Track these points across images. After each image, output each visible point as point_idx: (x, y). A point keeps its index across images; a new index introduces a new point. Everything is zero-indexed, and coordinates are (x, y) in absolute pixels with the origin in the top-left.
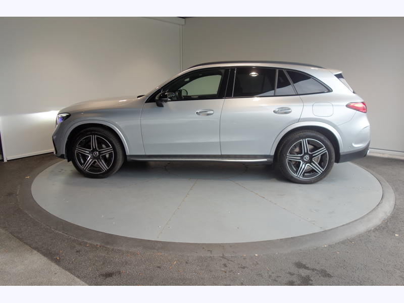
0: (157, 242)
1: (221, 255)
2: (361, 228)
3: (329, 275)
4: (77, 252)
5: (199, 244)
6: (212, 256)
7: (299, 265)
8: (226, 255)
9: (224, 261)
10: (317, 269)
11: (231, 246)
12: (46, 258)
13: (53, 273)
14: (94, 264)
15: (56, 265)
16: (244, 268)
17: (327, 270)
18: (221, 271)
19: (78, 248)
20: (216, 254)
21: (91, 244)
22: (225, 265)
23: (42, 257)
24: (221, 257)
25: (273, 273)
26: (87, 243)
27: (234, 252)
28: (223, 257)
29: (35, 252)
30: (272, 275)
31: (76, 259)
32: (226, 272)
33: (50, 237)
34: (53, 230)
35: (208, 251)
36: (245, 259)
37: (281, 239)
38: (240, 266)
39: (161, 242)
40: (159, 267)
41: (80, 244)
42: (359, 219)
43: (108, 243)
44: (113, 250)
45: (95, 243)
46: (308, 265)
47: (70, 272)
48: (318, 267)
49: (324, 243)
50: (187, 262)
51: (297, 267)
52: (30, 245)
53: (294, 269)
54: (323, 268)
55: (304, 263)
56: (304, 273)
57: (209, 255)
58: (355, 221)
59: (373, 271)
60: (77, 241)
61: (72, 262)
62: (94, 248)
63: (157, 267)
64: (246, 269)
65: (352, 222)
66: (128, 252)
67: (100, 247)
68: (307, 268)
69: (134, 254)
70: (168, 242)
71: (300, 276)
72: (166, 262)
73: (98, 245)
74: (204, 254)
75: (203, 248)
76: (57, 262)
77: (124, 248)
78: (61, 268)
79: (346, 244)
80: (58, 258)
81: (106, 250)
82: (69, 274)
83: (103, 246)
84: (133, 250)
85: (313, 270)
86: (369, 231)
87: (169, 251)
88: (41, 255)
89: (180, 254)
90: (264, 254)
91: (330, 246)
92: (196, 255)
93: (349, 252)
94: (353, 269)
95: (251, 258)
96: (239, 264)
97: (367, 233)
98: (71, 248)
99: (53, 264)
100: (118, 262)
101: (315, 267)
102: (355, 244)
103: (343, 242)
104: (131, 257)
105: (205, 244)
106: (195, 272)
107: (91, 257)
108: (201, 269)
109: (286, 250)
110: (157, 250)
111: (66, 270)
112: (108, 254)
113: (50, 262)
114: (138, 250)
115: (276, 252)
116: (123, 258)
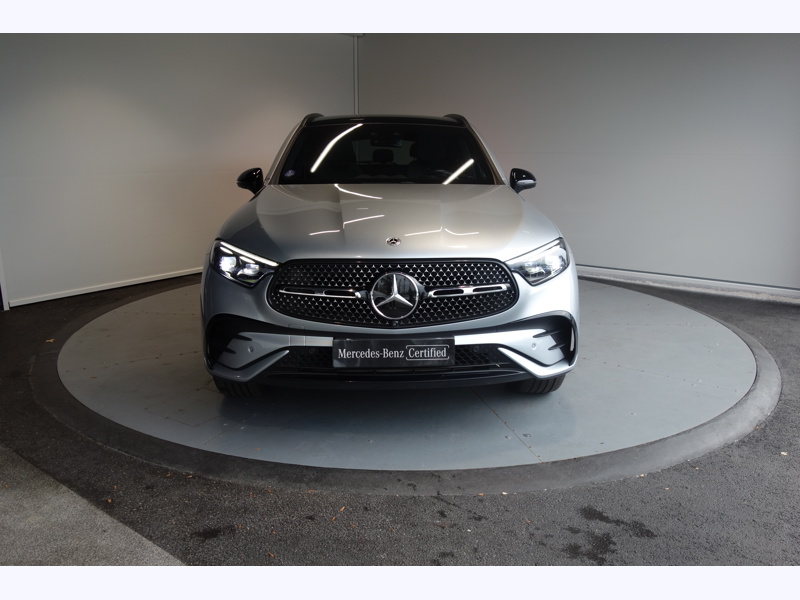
0: (307, 468)
1: (435, 494)
2: (714, 441)
3: (648, 531)
4: (148, 488)
5: (390, 472)
6: (415, 495)
7: (590, 514)
8: (445, 494)
9: (439, 506)
10: (625, 520)
11: (454, 476)
12: (85, 501)
13: (100, 530)
14: (181, 513)
15: (105, 515)
16: (480, 519)
17: (646, 523)
18: (434, 524)
19: (150, 479)
20: (425, 491)
21: (175, 473)
22: (442, 514)
23: (79, 498)
24: (435, 497)
25: (538, 529)
26: (167, 470)
27: (459, 488)
28: (439, 498)
29: (65, 488)
30: (536, 532)
31: (145, 502)
32: (443, 528)
33: (95, 459)
34: (100, 444)
35: (409, 485)
36: (481, 501)
37: (553, 462)
38: (472, 515)
39: (315, 467)
40: (311, 518)
41: (154, 472)
42: (709, 422)
43: (209, 471)
44: (219, 483)
45: (184, 472)
46: (608, 514)
47: (132, 528)
48: (626, 518)
49: (640, 470)
50: (366, 509)
51: (586, 518)
52: (54, 475)
53: (579, 522)
54: (637, 518)
55: (599, 509)
56: (599, 528)
57: (410, 493)
58: (702, 425)
59: (736, 525)
60: (148, 465)
61: (138, 508)
62: (181, 480)
63: (307, 518)
64: (483, 521)
65: (696, 428)
66: (249, 488)
67: (194, 478)
68: (605, 519)
69: (263, 492)
70: (329, 469)
71: (591, 534)
72: (326, 507)
73: (188, 474)
74: (400, 491)
75: (399, 480)
76: (109, 508)
77: (241, 482)
78: (116, 521)
79: (684, 471)
80: (110, 501)
81: (205, 484)
82: (132, 531)
83: (199, 477)
85: (618, 522)
86: (729, 446)
87: (331, 485)
88: (75, 495)
89: (353, 491)
90: (520, 490)
91: (652, 475)
92: (384, 493)
93: (689, 487)
94: (697, 519)
95: (494, 499)
96: (470, 511)
97: (725, 449)
98: (135, 481)
99: (100, 512)
100: (230, 507)
101: (622, 518)
102: (700, 471)
103: (678, 468)
104: (254, 499)
105: (403, 472)
106: (383, 528)
107: (175, 498)
108: (394, 522)
109: (564, 484)
110: (307, 484)
111: (126, 523)
112: (208, 492)
113: (93, 508)
114: (270, 484)
115: (544, 487)
116: (238, 499)
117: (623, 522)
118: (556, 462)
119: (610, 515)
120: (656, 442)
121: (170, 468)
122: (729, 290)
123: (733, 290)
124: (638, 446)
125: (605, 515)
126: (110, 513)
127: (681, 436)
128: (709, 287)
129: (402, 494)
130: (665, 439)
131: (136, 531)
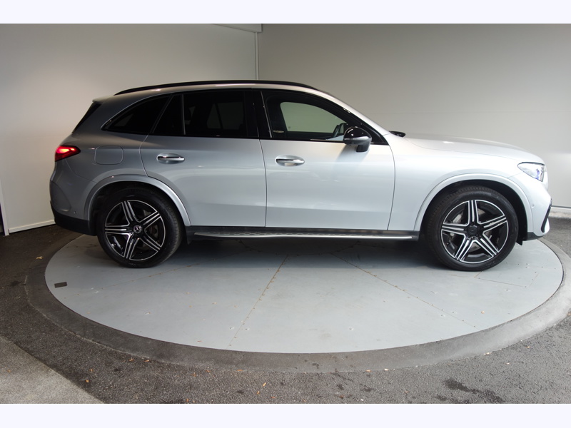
0: (236, 352)
1: (333, 372)
2: (538, 325)
3: (499, 398)
4: (116, 370)
5: (299, 355)
6: (319, 372)
7: (453, 384)
8: (341, 371)
9: (338, 381)
10: (479, 389)
11: (347, 357)
12: (69, 381)
14: (142, 390)
16: (369, 390)
17: (496, 391)
18: (336, 396)
19: (117, 364)
20: (326, 369)
21: (136, 358)
22: (340, 387)
23: (64, 379)
24: (334, 374)
25: (415, 398)
26: (130, 356)
27: (351, 366)
28: (337, 374)
29: (53, 372)
30: (413, 400)
31: (114, 382)
33: (75, 348)
34: (79, 336)
35: (314, 364)
36: (369, 376)
37: (421, 345)
38: (363, 387)
39: (241, 352)
40: (241, 392)
41: (120, 358)
42: (533, 311)
43: (161, 356)
44: (169, 366)
45: (143, 357)
46: (466, 384)
48: (480, 387)
49: (486, 348)
50: (282, 384)
51: (450, 388)
52: (44, 362)
53: (445, 391)
54: (488, 387)
55: (459, 381)
56: (461, 396)
57: (314, 371)
58: (528, 313)
60: (116, 353)
61: (109, 387)
62: (141, 363)
63: (238, 392)
64: (372, 392)
65: (524, 315)
66: (192, 369)
67: (150, 362)
68: (465, 389)
69: (202, 372)
70: (252, 353)
71: (454, 401)
72: (251, 383)
73: (146, 359)
74: (307, 369)
75: (306, 361)
76: (87, 387)
77: (186, 364)
78: (93, 397)
79: (519, 349)
80: (88, 381)
81: (159, 367)
83: (155, 361)
84: (200, 365)
85: (474, 391)
86: (550, 329)
87: (254, 366)
88: (61, 377)
89: (271, 370)
90: (398, 367)
91: (495, 353)
92: (295, 372)
93: (524, 361)
94: (534, 388)
95: (379, 374)
96: (361, 384)
97: (548, 332)
98: (106, 365)
99: (80, 391)
100: (179, 385)
101: (476, 387)
102: (531, 349)
103: (514, 347)
104: (197, 377)
105: (308, 354)
106: (296, 399)
107: (137, 378)
108: (305, 394)
109: (431, 361)
110: (236, 365)
111: (101, 399)
112: (162, 373)
113: (75, 387)
114: (207, 366)
115: (416, 364)
116: (185, 378)
117: (478, 391)
118: (423, 345)
119: (468, 386)
120: (496, 327)
121: (132, 354)
124: (483, 331)
125: (464, 385)
126: (88, 391)
127: (514, 322)
129: (309, 372)
130: (502, 325)
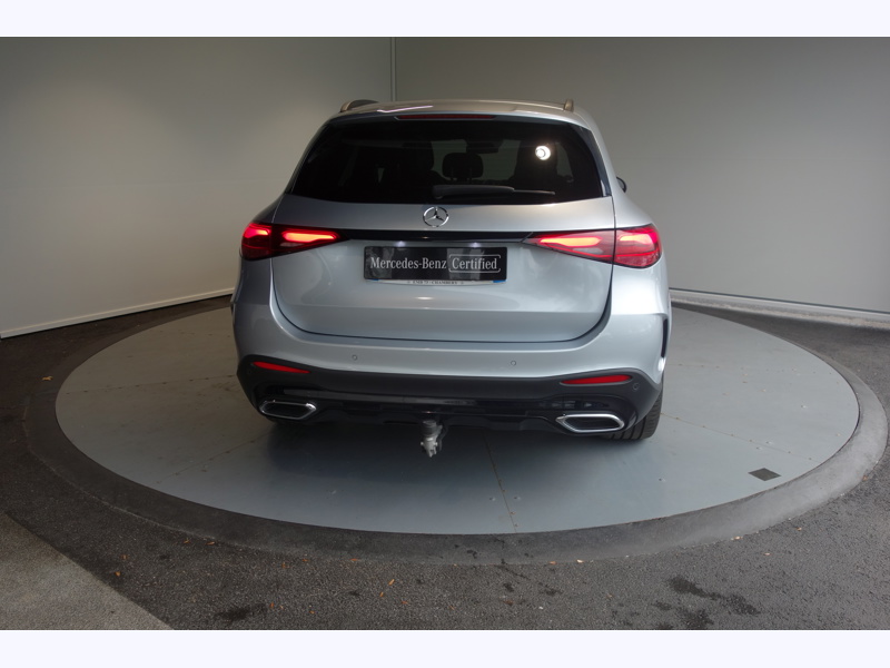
0: (348, 532)
1: (499, 563)
2: (817, 495)
3: (750, 607)
4: (163, 557)
5: (446, 537)
6: (476, 564)
7: (681, 585)
8: (511, 562)
9: (505, 577)
10: (722, 593)
11: (520, 541)
12: (89, 574)
13: (107, 612)
15: (113, 592)
16: (552, 593)
17: (747, 597)
18: (500, 600)
19: (165, 547)
20: (487, 559)
21: (194, 539)
22: (508, 587)
23: (82, 571)
24: (499, 567)
25: (621, 605)
26: (185, 535)
27: (527, 555)
28: (503, 567)
29: (65, 558)
30: (620, 609)
31: (160, 575)
32: (511, 604)
33: (100, 522)
34: (106, 503)
35: (469, 552)
36: (553, 570)
37: (634, 524)
38: (543, 588)
39: (357, 531)
40: (355, 594)
41: (169, 538)
42: (810, 472)
43: (233, 536)
44: (245, 551)
45: (205, 537)
46: (702, 586)
47: (146, 608)
48: (723, 590)
49: (734, 530)
50: (419, 581)
51: (676, 590)
52: (52, 543)
53: (668, 595)
54: (735, 591)
55: (691, 580)
56: (692, 603)
57: (470, 562)
58: (802, 477)
59: (851, 599)
60: (163, 530)
61: (151, 583)
62: (202, 547)
63: (351, 593)
64: (557, 596)
65: (796, 479)
66: (281, 557)
67: (216, 544)
69: (296, 562)
70: (374, 533)
71: (683, 610)
72: (372, 580)
73: (211, 540)
74: (458, 560)
75: (457, 546)
76: (117, 583)
77: (271, 549)
78: (125, 599)
79: (785, 532)
80: (118, 574)
81: (230, 553)
82: (145, 612)
83: (223, 544)
85: (714, 596)
86: (834, 501)
87: (377, 553)
88: (78, 567)
89: (403, 560)
90: (598, 558)
91: (749, 538)
92: (439, 563)
93: (793, 551)
94: (805, 592)
95: (567, 568)
96: (541, 584)
97: (831, 505)
98: (147, 548)
99: (106, 589)
100: (259, 581)
101: (717, 590)
102: (804, 532)
103: (777, 529)
104: (288, 570)
105: (460, 535)
106: (440, 605)
107: (195, 570)
108: (453, 597)
109: (647, 548)
110: (349, 552)
111: (137, 602)
112: (234, 562)
113: (98, 583)
114: (304, 552)
115: (625, 553)
116: (269, 571)
117: (719, 596)
118: (638, 523)
119: (704, 587)
120: (751, 497)
121: (188, 532)
122: (818, 314)
123: (823, 315)
124: (731, 503)
125: (698, 587)
126: (119, 590)
128: (795, 312)
129: (460, 563)
130: (762, 493)
131: (150, 611)
